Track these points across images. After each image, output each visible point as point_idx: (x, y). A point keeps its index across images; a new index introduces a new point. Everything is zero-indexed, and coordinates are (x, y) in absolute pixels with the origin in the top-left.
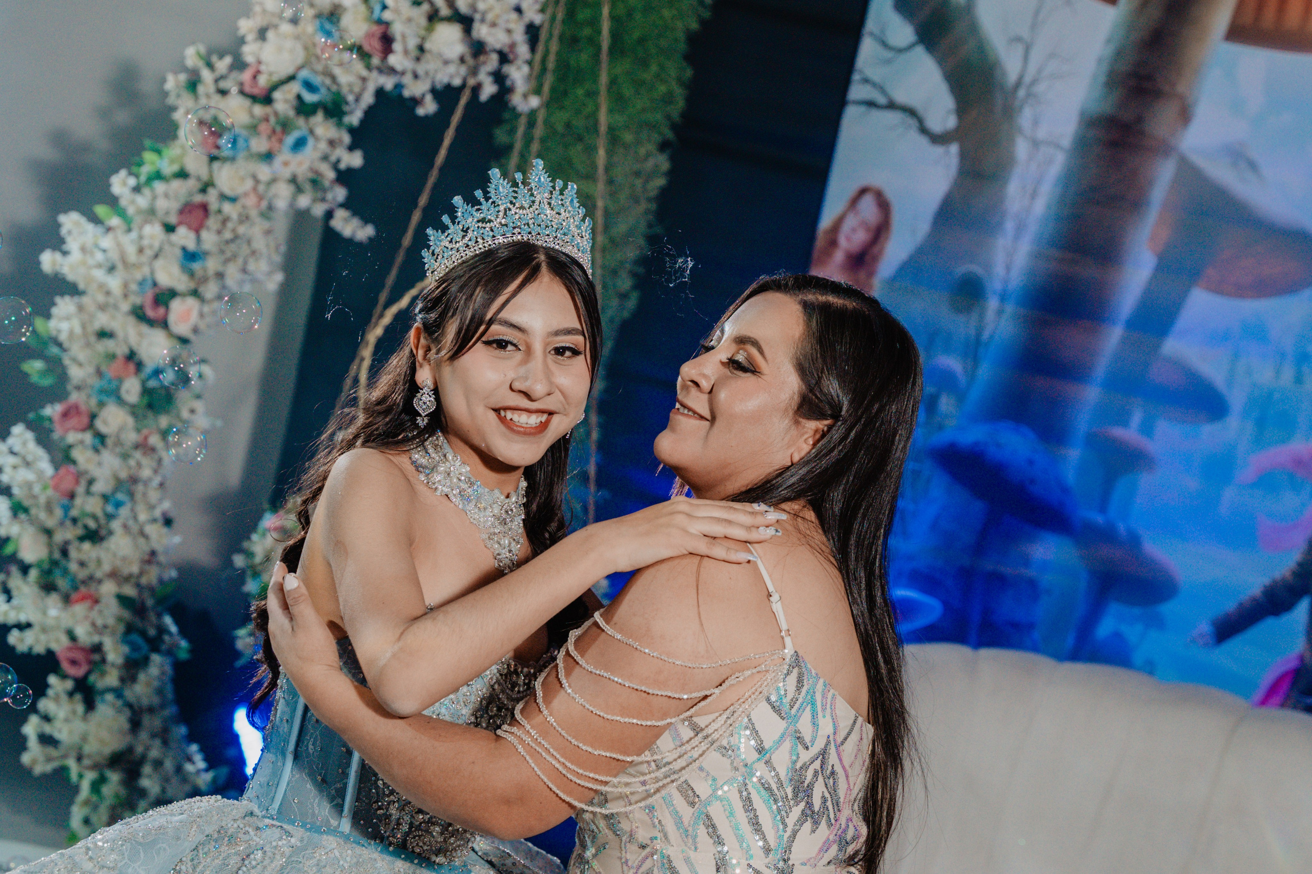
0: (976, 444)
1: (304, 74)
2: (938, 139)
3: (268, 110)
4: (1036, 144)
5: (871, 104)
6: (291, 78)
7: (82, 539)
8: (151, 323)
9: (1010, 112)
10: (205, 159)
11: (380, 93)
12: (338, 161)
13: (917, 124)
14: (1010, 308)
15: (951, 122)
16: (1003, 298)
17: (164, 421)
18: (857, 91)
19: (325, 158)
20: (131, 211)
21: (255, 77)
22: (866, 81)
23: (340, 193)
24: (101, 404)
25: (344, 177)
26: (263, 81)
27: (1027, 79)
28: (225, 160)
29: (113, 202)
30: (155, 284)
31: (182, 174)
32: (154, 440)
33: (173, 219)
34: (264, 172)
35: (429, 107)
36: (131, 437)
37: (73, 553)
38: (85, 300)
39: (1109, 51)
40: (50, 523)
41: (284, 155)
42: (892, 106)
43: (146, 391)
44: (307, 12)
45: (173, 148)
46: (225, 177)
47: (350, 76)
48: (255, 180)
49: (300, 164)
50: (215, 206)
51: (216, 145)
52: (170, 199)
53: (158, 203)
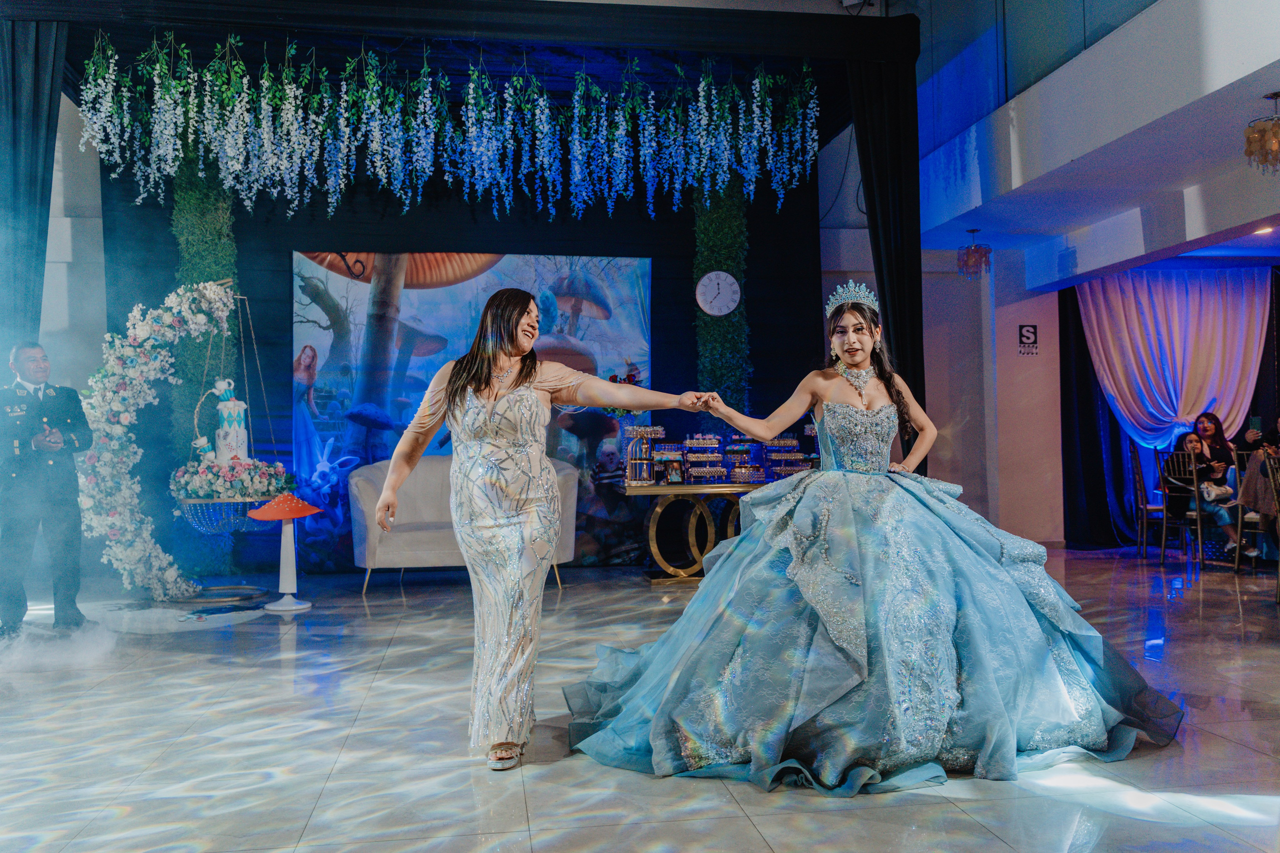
0: (359, 411)
1: (153, 336)
2: (325, 328)
3: (142, 350)
4: (356, 325)
5: (301, 322)
6: (149, 338)
7: (106, 496)
8: (113, 424)
9: (346, 318)
10: (121, 369)
11: (181, 337)
12: (167, 362)
13: (317, 325)
14: (359, 372)
15: (329, 323)
17: (125, 453)
18: (295, 319)
19: (162, 361)
20: (97, 389)
21: (135, 339)
22: (298, 315)
23: (172, 370)
24: (101, 454)
25: (172, 365)
26: (140, 340)
27: (349, 308)
28: (129, 368)
29: (90, 388)
30: (112, 410)
31: (114, 374)
32: (125, 460)
33: (114, 389)
34: (145, 369)
35: (201, 339)
36: (116, 460)
37: (105, 502)
39: (371, 296)
40: (95, 493)
41: (152, 362)
42: (308, 321)
43: (120, 445)
44: (148, 317)
45: (108, 367)
46: (131, 373)
47: (170, 334)
48: (142, 372)
49: (157, 364)
50: (128, 383)
51: (125, 363)
52: (111, 383)
53: (107, 385)
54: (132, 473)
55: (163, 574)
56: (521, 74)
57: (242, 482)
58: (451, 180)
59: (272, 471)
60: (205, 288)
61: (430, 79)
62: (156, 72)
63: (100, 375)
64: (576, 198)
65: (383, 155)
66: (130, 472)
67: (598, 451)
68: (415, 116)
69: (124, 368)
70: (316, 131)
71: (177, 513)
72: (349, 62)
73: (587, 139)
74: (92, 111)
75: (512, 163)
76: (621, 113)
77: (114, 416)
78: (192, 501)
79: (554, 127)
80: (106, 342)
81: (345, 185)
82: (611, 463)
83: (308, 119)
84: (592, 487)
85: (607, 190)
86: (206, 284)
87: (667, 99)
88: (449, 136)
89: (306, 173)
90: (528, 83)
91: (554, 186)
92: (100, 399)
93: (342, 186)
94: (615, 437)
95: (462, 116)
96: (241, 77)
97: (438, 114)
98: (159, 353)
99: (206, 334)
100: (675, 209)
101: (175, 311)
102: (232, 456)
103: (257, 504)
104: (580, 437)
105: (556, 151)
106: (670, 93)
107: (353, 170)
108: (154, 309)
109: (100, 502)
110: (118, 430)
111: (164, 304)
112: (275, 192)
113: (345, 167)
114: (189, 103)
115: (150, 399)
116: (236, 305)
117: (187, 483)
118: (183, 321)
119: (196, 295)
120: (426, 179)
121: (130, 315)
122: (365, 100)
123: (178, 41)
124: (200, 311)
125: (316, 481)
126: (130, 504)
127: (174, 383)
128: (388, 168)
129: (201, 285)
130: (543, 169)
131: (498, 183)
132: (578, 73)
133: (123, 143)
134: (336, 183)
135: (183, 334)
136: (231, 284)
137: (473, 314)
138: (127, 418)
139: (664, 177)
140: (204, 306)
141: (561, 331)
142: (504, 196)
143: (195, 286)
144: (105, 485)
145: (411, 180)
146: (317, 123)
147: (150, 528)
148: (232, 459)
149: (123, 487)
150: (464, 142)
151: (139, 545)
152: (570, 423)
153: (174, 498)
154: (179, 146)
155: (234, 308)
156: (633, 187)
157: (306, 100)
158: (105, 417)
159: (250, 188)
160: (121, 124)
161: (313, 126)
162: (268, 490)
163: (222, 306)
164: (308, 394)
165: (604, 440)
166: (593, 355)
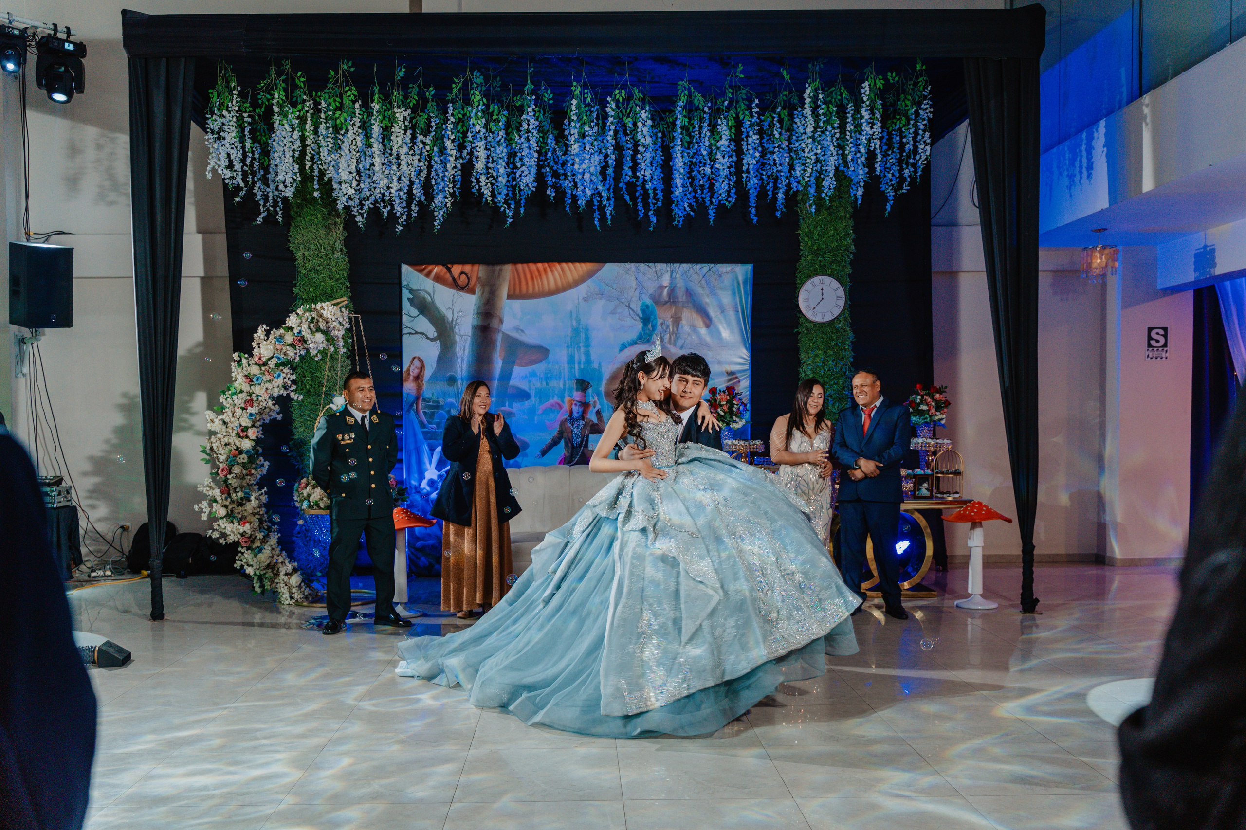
1: (276, 355)
2: (432, 339)
3: (267, 367)
4: (461, 336)
5: (410, 334)
6: (272, 357)
7: (238, 506)
8: (242, 438)
9: (452, 328)
10: (249, 386)
11: (300, 355)
12: (289, 379)
13: (425, 337)
15: (436, 334)
16: (462, 379)
17: (254, 466)
18: (404, 331)
19: (285, 378)
20: (228, 406)
21: (260, 358)
22: (407, 327)
23: (294, 387)
24: (232, 466)
25: (293, 381)
26: (264, 359)
27: (455, 319)
28: (255, 385)
29: (221, 405)
30: (241, 426)
31: (241, 392)
32: (253, 471)
33: (243, 405)
34: (269, 386)
35: (319, 357)
36: (245, 472)
37: (237, 511)
38: (219, 436)
39: (476, 307)
40: (227, 503)
41: (276, 380)
42: (416, 333)
43: (249, 457)
44: (271, 337)
45: (236, 384)
46: (257, 390)
47: (291, 353)
48: (267, 389)
49: (280, 381)
50: (255, 399)
51: (251, 381)
52: (239, 400)
53: (236, 402)
54: (261, 484)
55: (289, 579)
56: (624, 87)
58: (554, 194)
60: (322, 308)
61: (534, 97)
62: (275, 101)
63: (230, 392)
64: (677, 205)
65: (488, 173)
66: (257, 484)
68: (519, 131)
69: (251, 385)
70: (424, 151)
71: (301, 522)
72: (455, 83)
73: (688, 148)
74: (218, 142)
75: (614, 172)
76: (724, 122)
77: (243, 431)
78: (313, 512)
79: (656, 134)
80: (235, 361)
81: (452, 204)
83: (416, 138)
85: (708, 198)
86: (323, 304)
87: (772, 102)
88: (551, 149)
89: (414, 192)
90: (630, 96)
91: (655, 194)
92: (230, 415)
93: (449, 205)
95: (564, 130)
96: (354, 102)
97: (540, 129)
98: (282, 370)
99: (324, 352)
100: (778, 214)
101: (295, 331)
105: (658, 158)
106: (775, 97)
107: (458, 186)
108: (276, 329)
109: (232, 511)
110: (247, 445)
111: (285, 324)
112: (385, 212)
113: (451, 186)
114: (305, 130)
115: (273, 415)
116: (350, 324)
117: (309, 496)
118: (303, 340)
119: (314, 314)
120: (530, 192)
121: (255, 335)
122: (470, 117)
123: (295, 68)
124: (319, 330)
125: (425, 488)
126: (258, 513)
127: (296, 399)
128: (492, 184)
129: (319, 305)
130: (645, 181)
131: (599, 194)
132: (680, 83)
133: (246, 168)
134: (442, 201)
135: (303, 353)
136: (346, 302)
138: (252, 433)
139: (768, 184)
140: (322, 325)
142: (605, 206)
143: (313, 306)
144: (236, 496)
145: (514, 194)
146: (424, 143)
147: (277, 537)
149: (252, 498)
150: (565, 154)
151: (267, 551)
153: (298, 508)
154: (297, 170)
155: (349, 327)
156: (735, 193)
157: (414, 121)
158: (235, 432)
159: (361, 205)
160: (243, 148)
161: (421, 146)
163: (338, 325)
164: (417, 404)
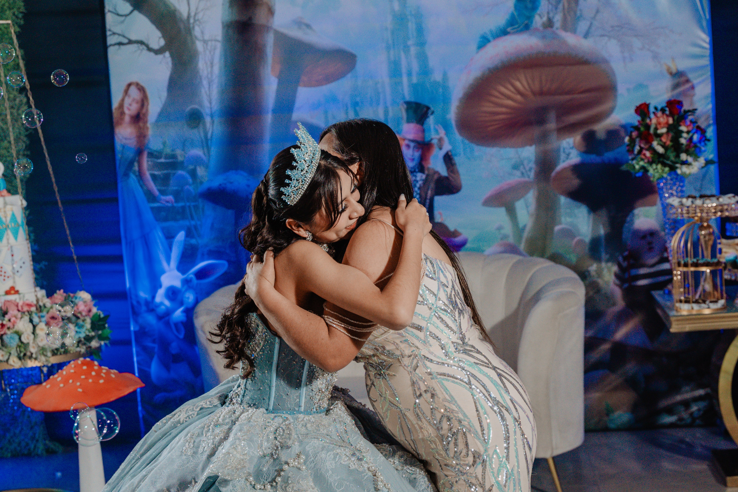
0: (220, 185)
2: (157, 52)
4: (205, 42)
5: (121, 44)
9: (189, 31)
13: (145, 48)
14: (217, 120)
15: (162, 42)
16: (212, 116)
18: (111, 40)
22: (114, 34)
27: (192, 14)
42: (130, 42)
57: (19, 334)
59: (68, 310)
67: (625, 230)
82: (651, 249)
84: (618, 293)
94: (653, 204)
102: (7, 288)
103: (45, 370)
104: (593, 208)
125: (162, 303)
137: (396, 6)
141: (550, 24)
148: (7, 293)
152: (575, 182)
162: (63, 345)
164: (140, 163)
165: (636, 211)
166: (605, 61)
